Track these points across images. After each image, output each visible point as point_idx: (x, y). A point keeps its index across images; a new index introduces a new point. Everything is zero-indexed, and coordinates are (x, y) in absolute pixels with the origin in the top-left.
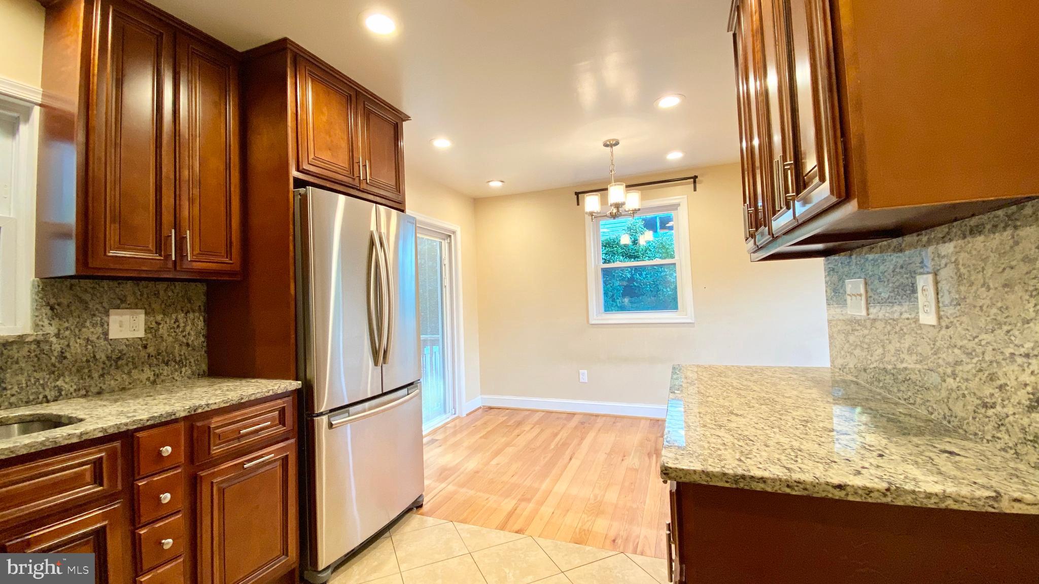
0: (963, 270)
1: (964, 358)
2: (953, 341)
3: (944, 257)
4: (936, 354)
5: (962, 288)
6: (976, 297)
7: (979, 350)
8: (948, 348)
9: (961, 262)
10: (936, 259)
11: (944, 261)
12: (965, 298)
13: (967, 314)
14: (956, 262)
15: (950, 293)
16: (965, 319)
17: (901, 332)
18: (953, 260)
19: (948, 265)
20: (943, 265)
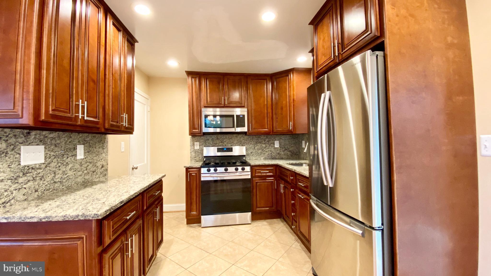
0: (91, 144)
1: (89, 164)
2: (87, 161)
3: (86, 141)
4: (81, 166)
5: (90, 148)
6: (94, 150)
7: (93, 161)
8: (85, 163)
9: (91, 143)
10: (84, 141)
11: (86, 142)
12: (91, 150)
13: (91, 154)
14: (89, 143)
15: (87, 150)
16: (90, 155)
17: (67, 164)
18: (89, 142)
19: (87, 143)
20: (86, 143)
